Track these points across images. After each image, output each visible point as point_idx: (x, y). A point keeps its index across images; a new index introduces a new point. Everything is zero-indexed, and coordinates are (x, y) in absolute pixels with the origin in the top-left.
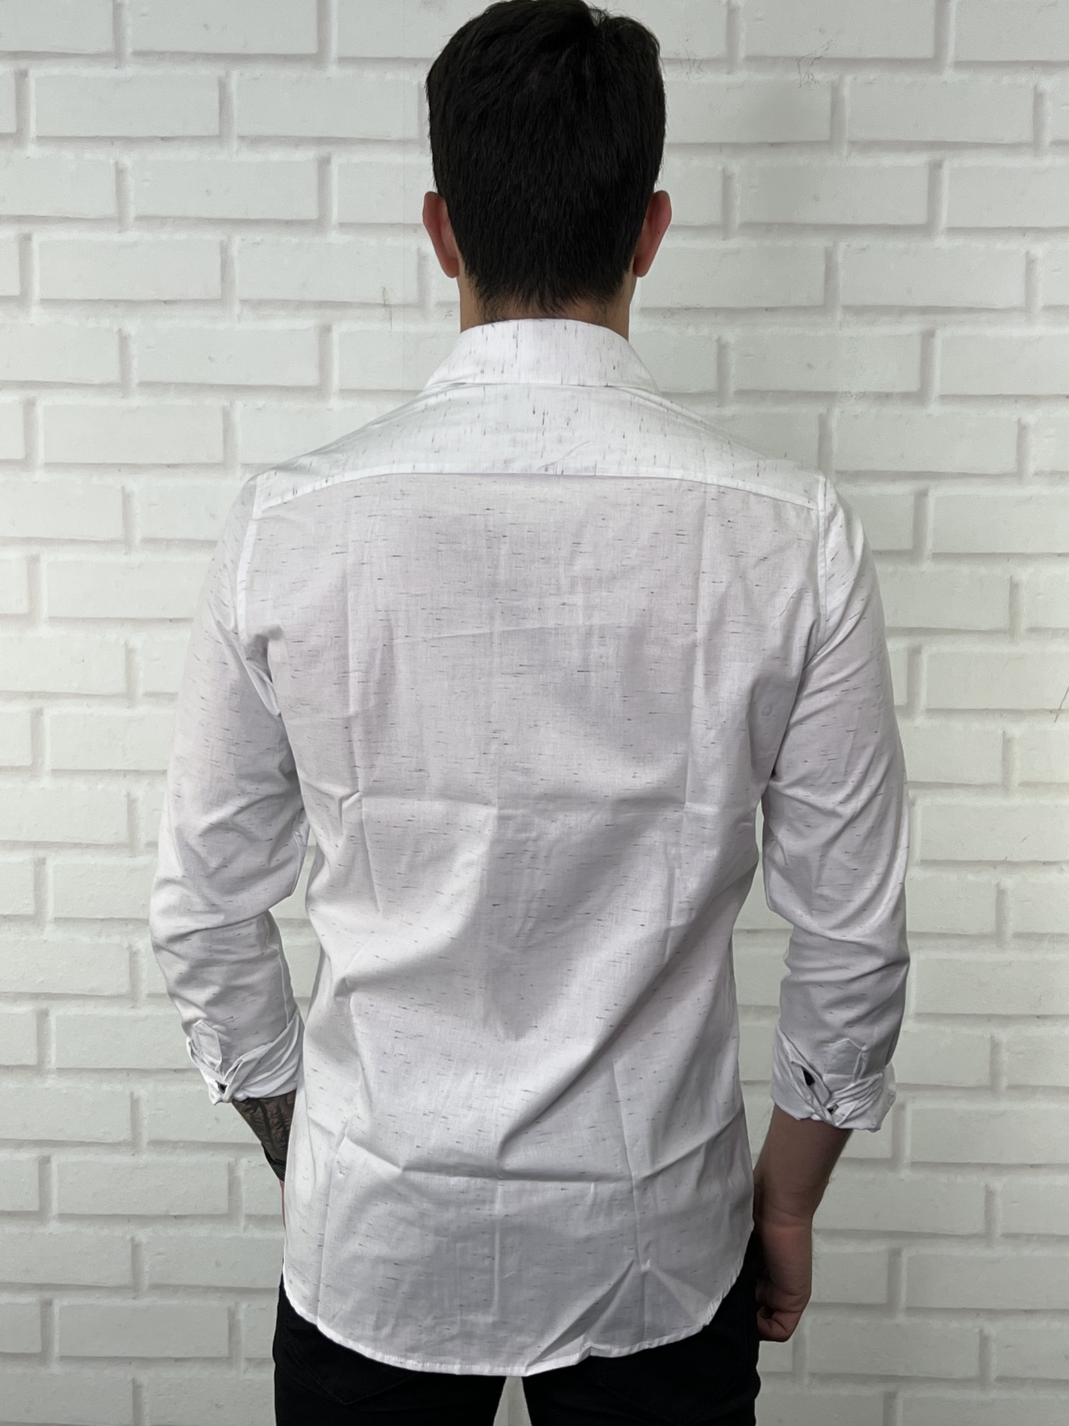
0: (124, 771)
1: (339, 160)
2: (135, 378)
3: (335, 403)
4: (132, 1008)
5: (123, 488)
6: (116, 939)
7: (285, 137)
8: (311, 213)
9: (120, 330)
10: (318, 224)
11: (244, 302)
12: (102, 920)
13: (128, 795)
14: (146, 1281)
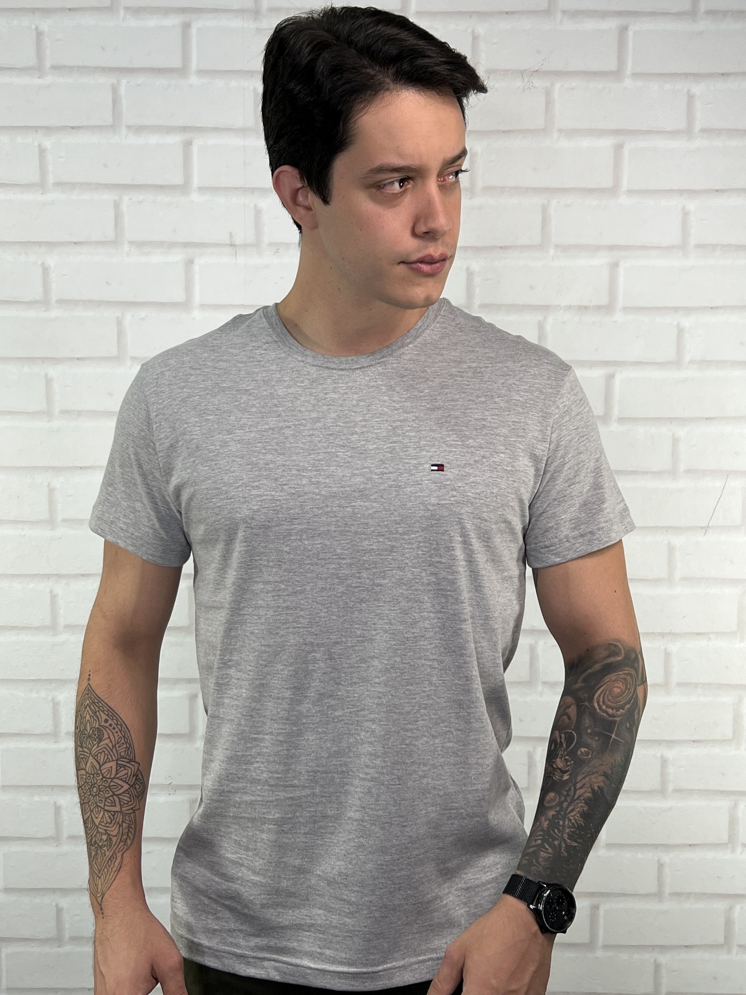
0: (48, 575)
1: (199, 142)
2: (54, 297)
3: (197, 314)
4: (55, 742)
5: (46, 374)
6: (43, 694)
7: (159, 126)
8: (179, 180)
9: (43, 264)
10: (184, 188)
11: (131, 243)
12: (33, 680)
13: (51, 592)
14: (67, 935)
